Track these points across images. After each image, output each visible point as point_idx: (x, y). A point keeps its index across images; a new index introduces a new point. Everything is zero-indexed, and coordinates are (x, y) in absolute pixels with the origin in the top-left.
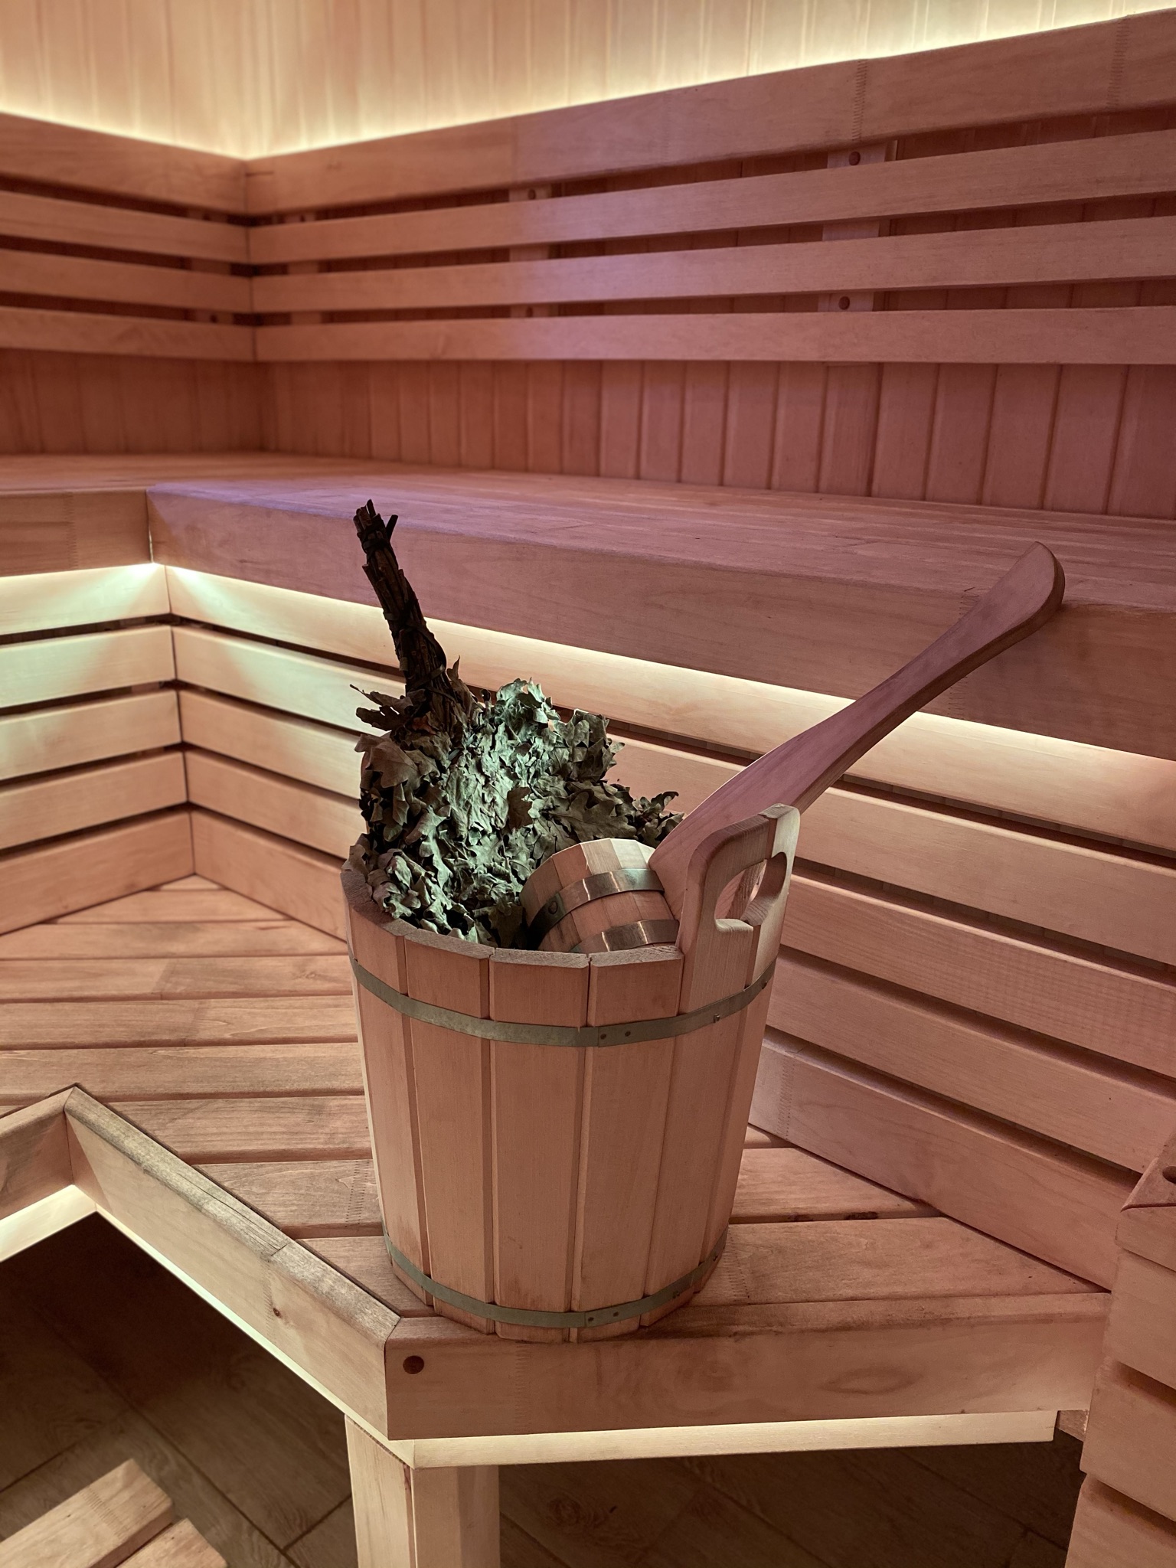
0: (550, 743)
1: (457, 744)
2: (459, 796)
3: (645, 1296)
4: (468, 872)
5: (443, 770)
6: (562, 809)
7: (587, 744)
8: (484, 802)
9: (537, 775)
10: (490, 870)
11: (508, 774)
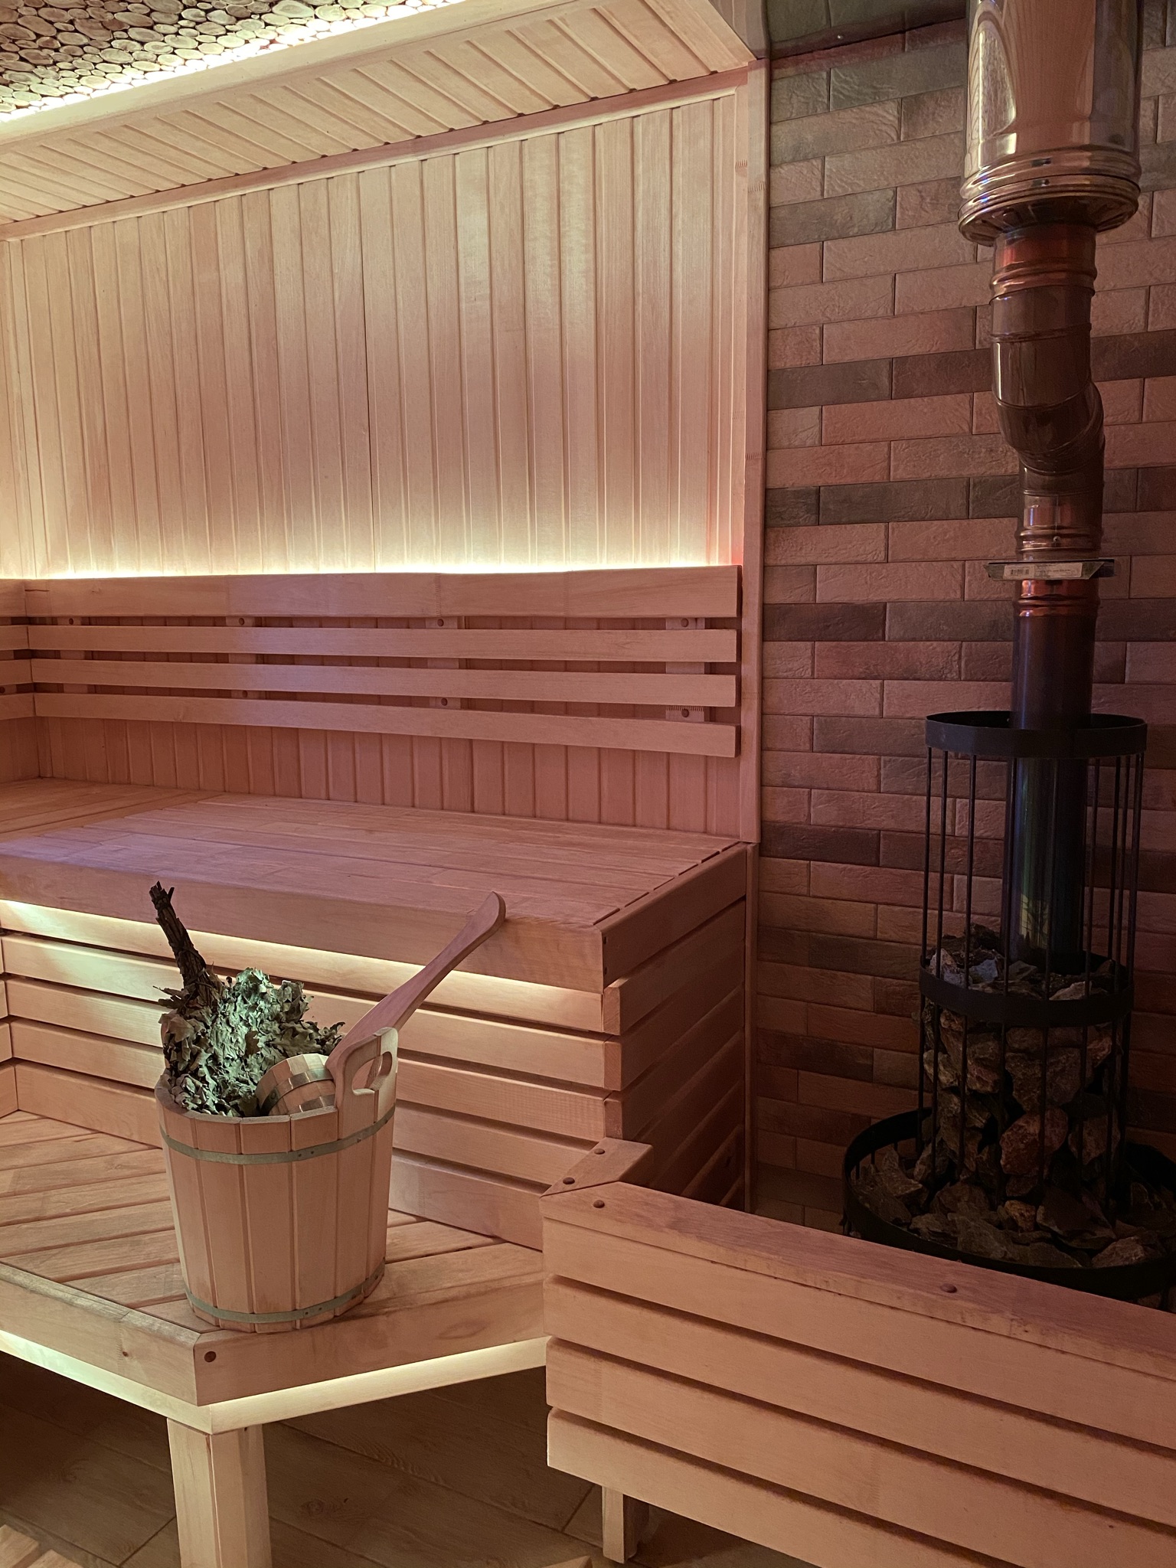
0: (269, 1003)
1: (215, 1011)
2: (217, 1041)
3: (335, 1298)
4: (225, 1083)
5: (208, 1027)
6: (278, 1040)
7: (290, 1000)
8: (232, 1042)
9: (262, 1022)
10: (237, 1079)
11: (245, 1025)
